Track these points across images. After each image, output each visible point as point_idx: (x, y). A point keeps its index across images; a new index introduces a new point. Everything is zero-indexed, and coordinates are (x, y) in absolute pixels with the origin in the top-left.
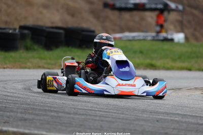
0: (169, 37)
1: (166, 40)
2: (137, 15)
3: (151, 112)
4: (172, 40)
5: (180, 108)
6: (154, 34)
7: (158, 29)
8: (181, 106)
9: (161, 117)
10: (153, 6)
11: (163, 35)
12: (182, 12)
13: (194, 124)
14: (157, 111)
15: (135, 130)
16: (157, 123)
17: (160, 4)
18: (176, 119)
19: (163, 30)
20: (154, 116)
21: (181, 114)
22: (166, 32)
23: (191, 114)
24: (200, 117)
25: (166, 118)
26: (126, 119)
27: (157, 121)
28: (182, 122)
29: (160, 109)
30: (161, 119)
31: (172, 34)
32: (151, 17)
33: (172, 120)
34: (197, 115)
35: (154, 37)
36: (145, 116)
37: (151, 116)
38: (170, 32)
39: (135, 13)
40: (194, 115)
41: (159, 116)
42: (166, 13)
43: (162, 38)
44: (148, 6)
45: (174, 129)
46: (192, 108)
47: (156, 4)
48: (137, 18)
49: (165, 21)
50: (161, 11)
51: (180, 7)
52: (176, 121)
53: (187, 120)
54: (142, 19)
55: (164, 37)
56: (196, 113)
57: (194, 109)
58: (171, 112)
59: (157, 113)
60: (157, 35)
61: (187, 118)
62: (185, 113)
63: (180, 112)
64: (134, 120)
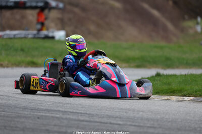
0: (50, 35)
1: (47, 37)
2: (18, 14)
3: (32, 110)
4: (53, 38)
5: (61, 105)
6: (35, 32)
7: (39, 26)
8: (62, 103)
9: (41, 114)
10: (34, 4)
11: (44, 32)
12: (63, 10)
13: (75, 120)
14: (38, 108)
15: (16, 127)
16: (38, 120)
17: (42, 2)
18: (58, 116)
19: (44, 28)
20: (35, 113)
21: (62, 111)
22: (47, 29)
23: (71, 111)
24: (81, 113)
25: (47, 114)
26: (7, 117)
27: (38, 118)
28: (62, 118)
29: (42, 106)
30: (42, 116)
31: (53, 32)
32: (32, 15)
33: (52, 117)
34: (78, 111)
35: (35, 35)
36: (26, 113)
37: (32, 113)
38: (51, 30)
39: (15, 11)
40: (74, 111)
41: (39, 113)
42: (46, 11)
43: (43, 36)
44: (28, 4)
45: (55, 125)
46: (73, 104)
47: (37, 2)
48: (18, 17)
49: (46, 19)
50: (42, 9)
51: (61, 5)
52: (57, 118)
53: (68, 117)
54: (23, 17)
55: (45, 35)
56: (77, 110)
57: (75, 106)
58: (52, 109)
59: (38, 110)
60: (38, 33)
61: (68, 114)
62: (66, 110)
63: (61, 109)
64: (15, 117)
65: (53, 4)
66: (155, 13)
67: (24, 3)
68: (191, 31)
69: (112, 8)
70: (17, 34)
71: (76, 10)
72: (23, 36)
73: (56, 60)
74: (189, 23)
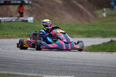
0: (25, 19)
1: (23, 21)
2: (5, 8)
4: (27, 21)
6: (17, 18)
10: (15, 2)
17: (20, 1)
31: (26, 18)
35: (16, 19)
39: (3, 6)
43: (21, 20)
44: (12, 2)
47: (17, 1)
51: (30, 2)
54: (8, 9)
65: (27, 2)
66: (80, 6)
67: (10, 2)
68: (100, 16)
69: (57, 3)
70: (6, 19)
71: (37, 5)
72: (9, 20)
73: (36, 32)
74: (98, 12)
